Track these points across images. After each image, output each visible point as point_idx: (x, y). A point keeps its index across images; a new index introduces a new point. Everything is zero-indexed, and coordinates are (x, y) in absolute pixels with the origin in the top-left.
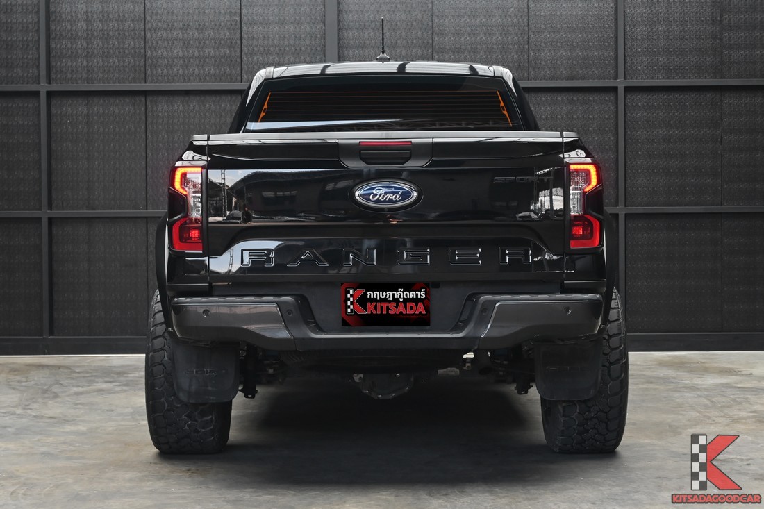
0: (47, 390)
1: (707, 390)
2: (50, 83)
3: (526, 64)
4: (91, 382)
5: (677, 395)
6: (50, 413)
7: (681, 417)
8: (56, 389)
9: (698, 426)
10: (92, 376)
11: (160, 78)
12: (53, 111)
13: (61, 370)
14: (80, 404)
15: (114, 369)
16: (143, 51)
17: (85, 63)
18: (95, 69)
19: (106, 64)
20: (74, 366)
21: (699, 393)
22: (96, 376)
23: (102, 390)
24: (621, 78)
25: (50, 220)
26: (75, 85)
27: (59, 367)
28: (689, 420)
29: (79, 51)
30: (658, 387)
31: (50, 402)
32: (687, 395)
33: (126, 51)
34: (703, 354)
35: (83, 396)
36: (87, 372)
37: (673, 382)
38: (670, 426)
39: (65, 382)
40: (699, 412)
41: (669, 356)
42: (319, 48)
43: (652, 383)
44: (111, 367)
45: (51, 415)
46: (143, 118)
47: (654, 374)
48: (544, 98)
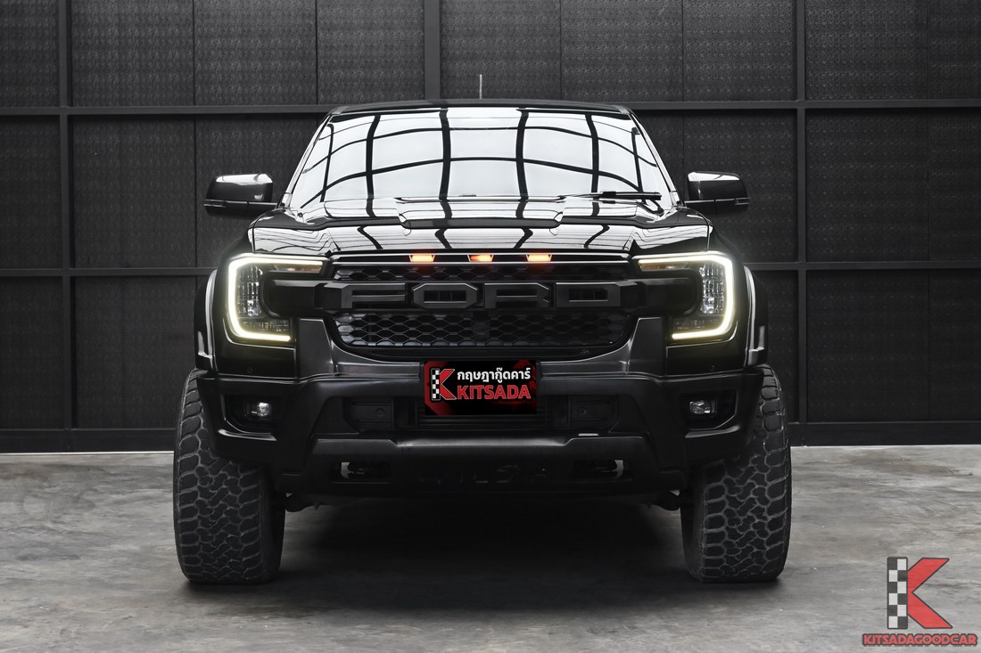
0: (78, 498)
1: (918, 495)
2: (72, 105)
3: (680, 81)
4: (133, 487)
5: (881, 502)
6: (89, 528)
7: (891, 530)
8: (90, 497)
9: (915, 542)
10: (132, 479)
11: (213, 99)
12: (77, 141)
13: (91, 471)
14: (124, 515)
15: (160, 471)
16: (191, 64)
17: (117, 79)
18: (130, 87)
19: (144, 80)
20: (107, 467)
21: (910, 499)
22: (137, 479)
23: (148, 498)
24: (801, 98)
25: (73, 280)
26: (104, 107)
27: (88, 468)
28: (903, 534)
29: (109, 64)
30: (855, 492)
31: (86, 514)
32: (894, 501)
33: (170, 64)
34: (905, 449)
35: (125, 505)
36: (126, 475)
37: (873, 486)
38: (880, 542)
39: (100, 487)
40: (914, 524)
41: (864, 452)
42: (416, 60)
43: (847, 486)
44: (155, 467)
45: (91, 530)
46: (192, 149)
47: (848, 474)
48: (703, 123)
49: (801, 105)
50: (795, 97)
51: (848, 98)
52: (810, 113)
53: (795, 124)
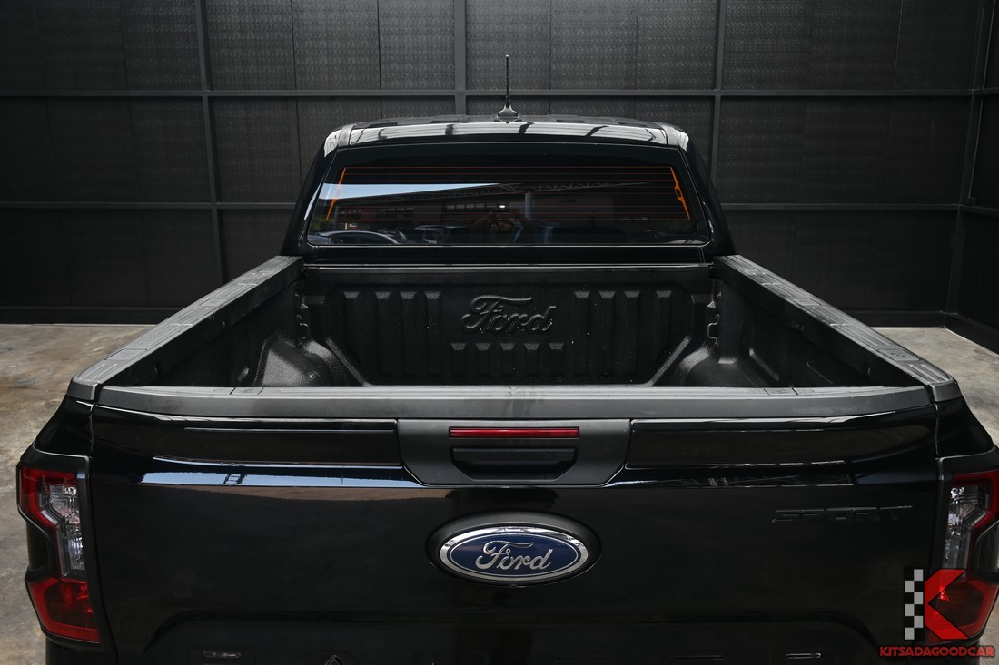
2: (211, 89)
3: (634, 75)
11: (309, 85)
12: (216, 114)
16: (292, 60)
17: (241, 71)
18: (251, 76)
19: (260, 71)
24: (718, 88)
25: (219, 211)
29: (236, 59)
33: (278, 60)
42: (449, 58)
46: (296, 121)
48: (647, 105)
49: (718, 93)
50: (714, 86)
51: (750, 88)
52: (724, 98)
53: (713, 107)
